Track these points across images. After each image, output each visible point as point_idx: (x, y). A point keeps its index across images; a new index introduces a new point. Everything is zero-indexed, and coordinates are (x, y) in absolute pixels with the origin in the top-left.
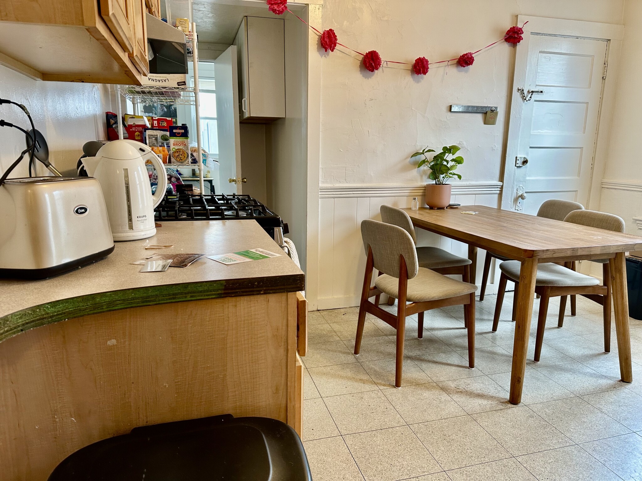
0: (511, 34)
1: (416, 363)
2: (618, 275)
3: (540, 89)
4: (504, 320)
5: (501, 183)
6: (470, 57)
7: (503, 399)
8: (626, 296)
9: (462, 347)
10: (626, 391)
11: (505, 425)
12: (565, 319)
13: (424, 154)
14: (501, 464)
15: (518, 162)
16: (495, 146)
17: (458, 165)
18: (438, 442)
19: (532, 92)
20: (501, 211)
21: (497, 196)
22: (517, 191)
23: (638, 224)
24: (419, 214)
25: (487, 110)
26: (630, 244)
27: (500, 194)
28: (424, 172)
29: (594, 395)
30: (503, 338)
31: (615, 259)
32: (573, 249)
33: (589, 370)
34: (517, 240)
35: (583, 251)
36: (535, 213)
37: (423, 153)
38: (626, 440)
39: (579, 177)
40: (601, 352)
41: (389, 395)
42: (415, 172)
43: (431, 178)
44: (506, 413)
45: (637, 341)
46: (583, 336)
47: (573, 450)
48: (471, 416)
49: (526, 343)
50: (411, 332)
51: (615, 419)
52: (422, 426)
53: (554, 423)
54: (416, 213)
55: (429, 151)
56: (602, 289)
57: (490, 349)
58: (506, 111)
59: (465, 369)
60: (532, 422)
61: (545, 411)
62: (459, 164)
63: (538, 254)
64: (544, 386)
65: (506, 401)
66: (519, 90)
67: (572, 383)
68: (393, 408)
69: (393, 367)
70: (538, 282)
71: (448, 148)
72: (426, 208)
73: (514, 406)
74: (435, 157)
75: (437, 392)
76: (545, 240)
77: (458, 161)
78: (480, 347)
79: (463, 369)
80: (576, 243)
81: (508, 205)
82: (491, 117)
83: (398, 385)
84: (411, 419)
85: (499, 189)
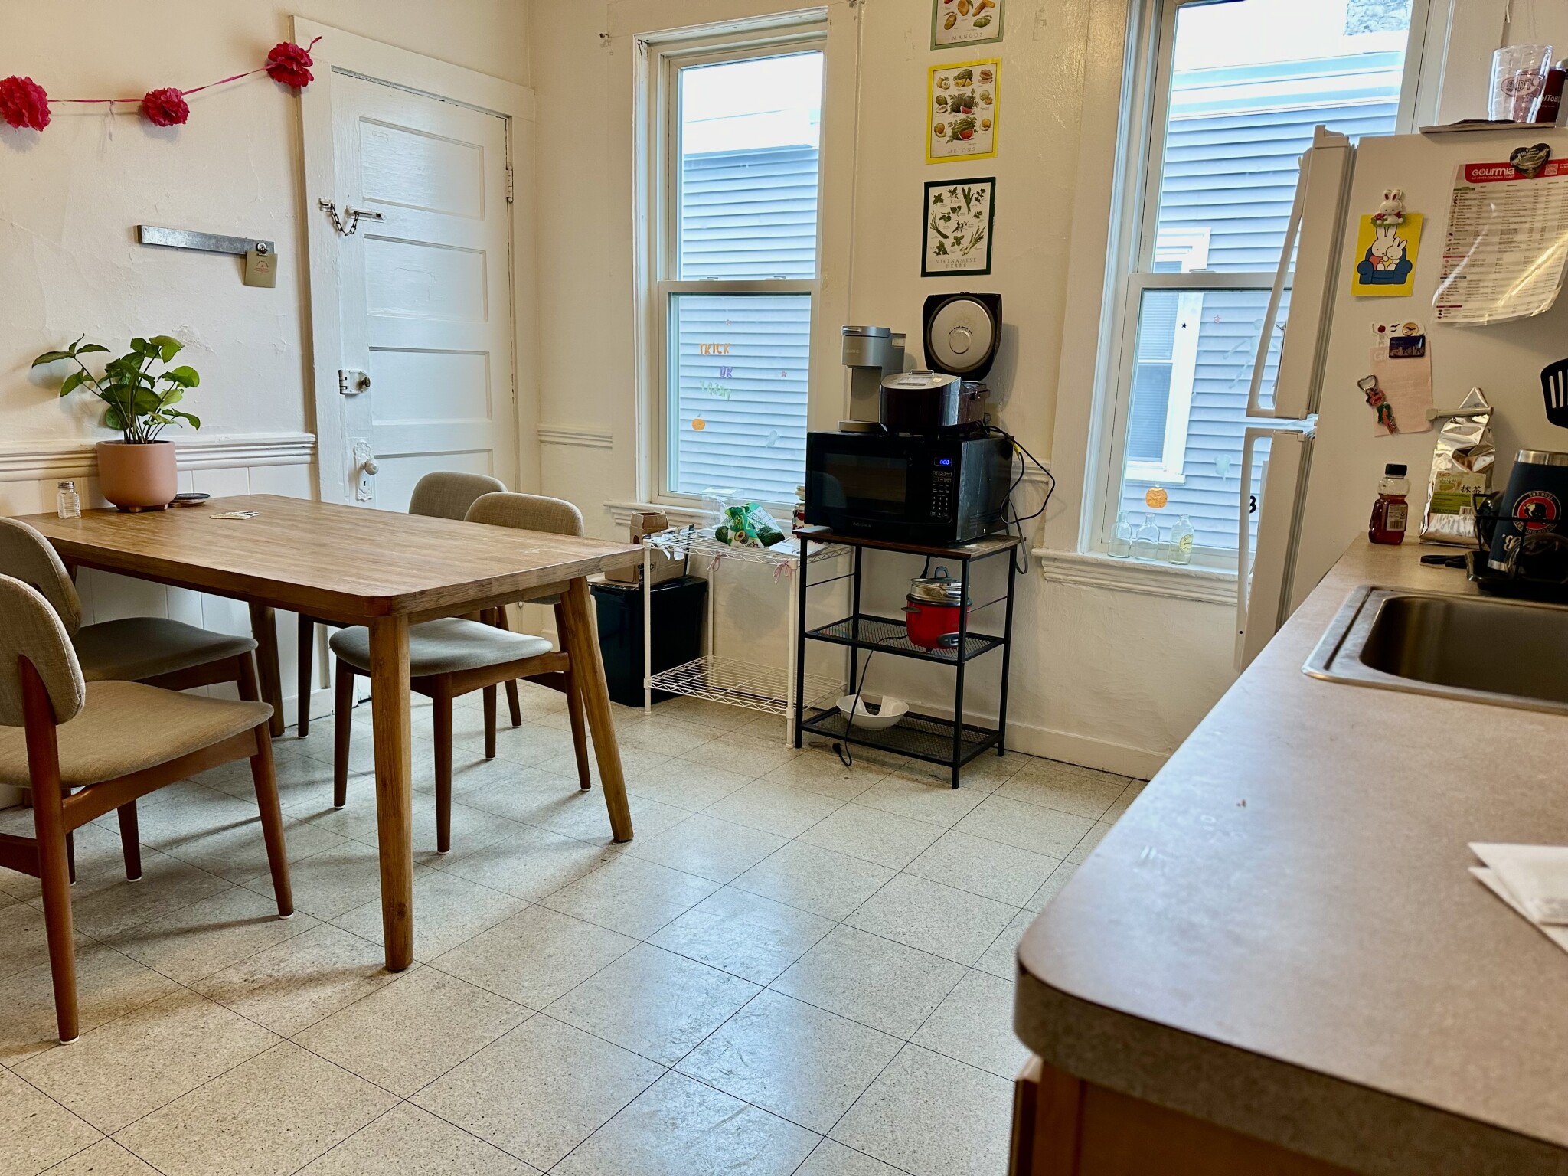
0: (282, 61)
1: (127, 952)
2: (580, 626)
3: (375, 208)
4: (361, 771)
5: (311, 437)
6: (176, 100)
7: (370, 967)
8: (600, 666)
9: (254, 869)
10: (624, 859)
11: (379, 1031)
12: (500, 737)
13: (74, 357)
14: (374, 1130)
15: (345, 383)
16: (282, 341)
17: (184, 388)
18: (203, 1149)
19: (357, 213)
20: (322, 506)
21: (305, 468)
22: (355, 454)
23: (614, 514)
24: (85, 529)
25: (245, 249)
26: (592, 559)
27: (314, 464)
28: (85, 409)
29: (567, 888)
30: (364, 817)
31: (569, 593)
32: (481, 584)
33: (554, 838)
34: (352, 575)
35: (503, 584)
36: (405, 507)
37: (71, 354)
38: (630, 964)
39: (491, 419)
40: (575, 791)
41: (39, 1073)
42: (54, 408)
43: (108, 423)
44: (381, 998)
45: (636, 751)
46: (539, 766)
47: (532, 1028)
48: (293, 1041)
49: (406, 820)
50: (105, 869)
51: (608, 926)
52: (155, 1120)
53: (488, 983)
54: (75, 527)
55: (90, 348)
56: (560, 659)
57: (333, 854)
58: (297, 255)
59: (269, 924)
60: (441, 999)
61: (469, 962)
62: (187, 387)
63: (403, 605)
64: (463, 904)
65: (379, 968)
66: (322, 204)
67: (521, 877)
68: (56, 1106)
69: (46, 989)
70: (415, 667)
71: (148, 342)
72: (107, 511)
73: (399, 975)
74: (111, 367)
75: (193, 1012)
76: (419, 570)
77: (185, 379)
78: (306, 854)
79: (265, 925)
80: (488, 567)
81: (336, 491)
82: (260, 266)
83: (67, 1032)
84: (119, 1116)
85: (308, 451)
